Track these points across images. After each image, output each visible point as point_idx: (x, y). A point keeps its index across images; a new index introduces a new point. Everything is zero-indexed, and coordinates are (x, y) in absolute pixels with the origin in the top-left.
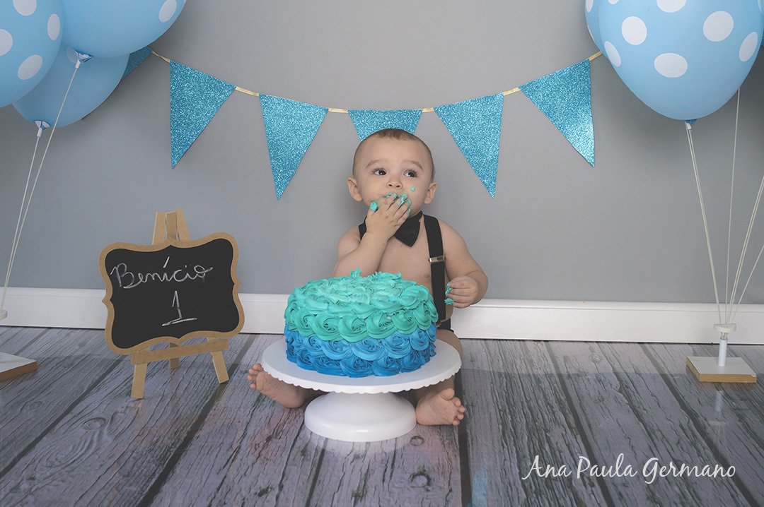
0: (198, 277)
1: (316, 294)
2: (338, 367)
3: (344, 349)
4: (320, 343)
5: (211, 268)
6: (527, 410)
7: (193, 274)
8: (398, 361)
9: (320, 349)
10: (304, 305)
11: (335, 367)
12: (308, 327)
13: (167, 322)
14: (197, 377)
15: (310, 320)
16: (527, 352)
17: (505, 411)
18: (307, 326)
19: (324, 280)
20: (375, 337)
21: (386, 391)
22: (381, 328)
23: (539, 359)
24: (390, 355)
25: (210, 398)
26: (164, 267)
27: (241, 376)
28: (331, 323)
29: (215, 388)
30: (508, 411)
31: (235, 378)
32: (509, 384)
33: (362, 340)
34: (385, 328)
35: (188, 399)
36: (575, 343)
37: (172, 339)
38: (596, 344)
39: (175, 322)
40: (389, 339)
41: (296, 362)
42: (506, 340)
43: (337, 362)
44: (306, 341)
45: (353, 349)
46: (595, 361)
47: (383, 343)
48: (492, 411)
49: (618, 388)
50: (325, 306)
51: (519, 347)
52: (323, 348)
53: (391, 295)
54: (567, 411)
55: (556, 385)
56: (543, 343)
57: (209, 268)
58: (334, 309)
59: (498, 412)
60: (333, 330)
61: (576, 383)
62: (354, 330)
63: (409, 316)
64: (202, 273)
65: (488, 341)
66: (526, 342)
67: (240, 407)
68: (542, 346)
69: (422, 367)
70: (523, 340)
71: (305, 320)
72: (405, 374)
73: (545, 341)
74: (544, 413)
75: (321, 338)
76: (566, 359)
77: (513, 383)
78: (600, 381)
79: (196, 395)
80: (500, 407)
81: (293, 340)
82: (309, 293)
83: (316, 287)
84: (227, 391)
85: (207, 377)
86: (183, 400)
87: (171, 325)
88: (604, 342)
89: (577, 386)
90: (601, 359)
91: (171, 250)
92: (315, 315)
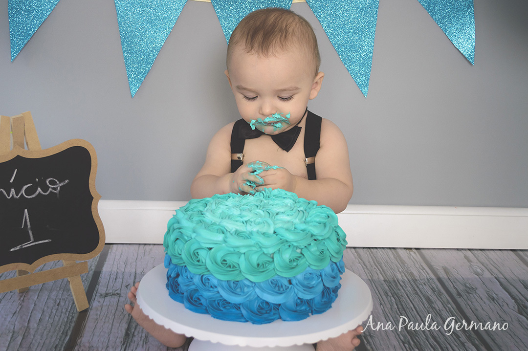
0: (51, 192)
1: (204, 219)
2: (238, 312)
3: (246, 290)
4: (215, 282)
5: (67, 181)
6: (432, 340)
7: (45, 188)
8: (309, 302)
9: (216, 289)
10: (193, 235)
11: (234, 310)
12: (200, 264)
13: (16, 246)
14: (51, 303)
15: (203, 254)
16: (403, 263)
17: (409, 344)
18: (198, 261)
19: (208, 199)
20: (284, 275)
21: (300, 343)
22: (292, 265)
23: (420, 272)
24: (301, 295)
25: (69, 333)
26: (11, 181)
27: (102, 300)
28: (231, 259)
29: (75, 319)
30: (412, 343)
31: (95, 304)
32: (400, 306)
33: (268, 280)
34: (295, 264)
35: (45, 337)
36: (447, 251)
37: (23, 266)
38: (469, 252)
39: (26, 245)
40: (300, 277)
41: (182, 302)
42: (376, 248)
43: (237, 307)
44: (197, 280)
45: (257, 290)
46: (477, 274)
47: (294, 282)
48: (395, 344)
49: (516, 307)
50: (220, 237)
51: (392, 256)
52: (220, 289)
53: (297, 221)
54: (477, 342)
55: (449, 306)
56: (415, 251)
57: (64, 181)
58: (234, 241)
59: (402, 344)
60: (232, 267)
61: (470, 303)
62: (259, 268)
63: (321, 247)
64: (56, 187)
65: (357, 250)
66: (398, 250)
67: (108, 347)
68: (415, 255)
69: (333, 305)
70: (394, 248)
71: (196, 254)
72: (316, 316)
73: (416, 249)
74: (453, 345)
75: (218, 277)
76: (446, 270)
77: (403, 304)
78: (493, 299)
79: (52, 330)
80: (402, 338)
81: (178, 275)
82: (196, 219)
83: (201, 208)
84: (89, 324)
85: (62, 303)
86: (38, 337)
87: (21, 249)
88: (476, 250)
89: (472, 307)
90: (483, 271)
91: (18, 161)
92: (210, 249)
